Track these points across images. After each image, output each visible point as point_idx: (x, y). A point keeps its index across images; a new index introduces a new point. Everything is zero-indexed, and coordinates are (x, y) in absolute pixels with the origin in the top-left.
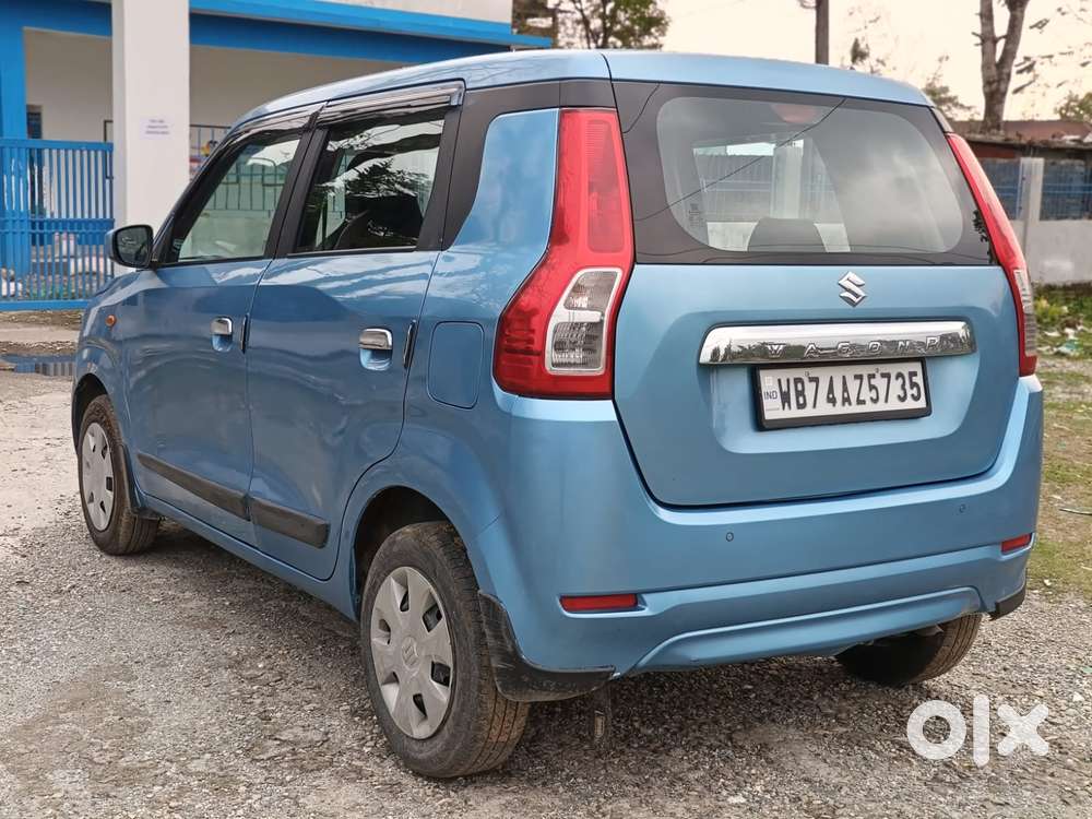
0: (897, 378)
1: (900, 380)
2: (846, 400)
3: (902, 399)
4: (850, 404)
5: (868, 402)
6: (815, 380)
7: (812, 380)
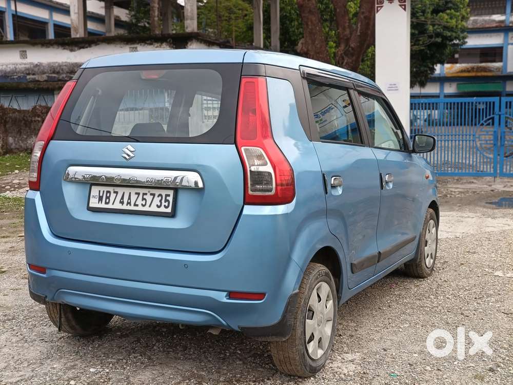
0: (158, 197)
1: (160, 198)
2: (129, 203)
3: (159, 207)
4: (130, 205)
5: (140, 205)
6: (116, 193)
7: (115, 192)
